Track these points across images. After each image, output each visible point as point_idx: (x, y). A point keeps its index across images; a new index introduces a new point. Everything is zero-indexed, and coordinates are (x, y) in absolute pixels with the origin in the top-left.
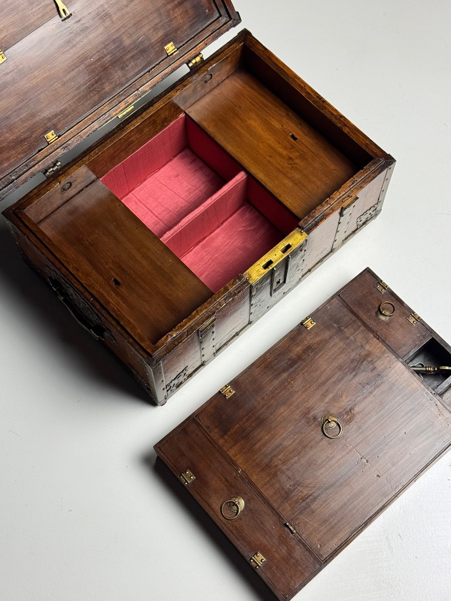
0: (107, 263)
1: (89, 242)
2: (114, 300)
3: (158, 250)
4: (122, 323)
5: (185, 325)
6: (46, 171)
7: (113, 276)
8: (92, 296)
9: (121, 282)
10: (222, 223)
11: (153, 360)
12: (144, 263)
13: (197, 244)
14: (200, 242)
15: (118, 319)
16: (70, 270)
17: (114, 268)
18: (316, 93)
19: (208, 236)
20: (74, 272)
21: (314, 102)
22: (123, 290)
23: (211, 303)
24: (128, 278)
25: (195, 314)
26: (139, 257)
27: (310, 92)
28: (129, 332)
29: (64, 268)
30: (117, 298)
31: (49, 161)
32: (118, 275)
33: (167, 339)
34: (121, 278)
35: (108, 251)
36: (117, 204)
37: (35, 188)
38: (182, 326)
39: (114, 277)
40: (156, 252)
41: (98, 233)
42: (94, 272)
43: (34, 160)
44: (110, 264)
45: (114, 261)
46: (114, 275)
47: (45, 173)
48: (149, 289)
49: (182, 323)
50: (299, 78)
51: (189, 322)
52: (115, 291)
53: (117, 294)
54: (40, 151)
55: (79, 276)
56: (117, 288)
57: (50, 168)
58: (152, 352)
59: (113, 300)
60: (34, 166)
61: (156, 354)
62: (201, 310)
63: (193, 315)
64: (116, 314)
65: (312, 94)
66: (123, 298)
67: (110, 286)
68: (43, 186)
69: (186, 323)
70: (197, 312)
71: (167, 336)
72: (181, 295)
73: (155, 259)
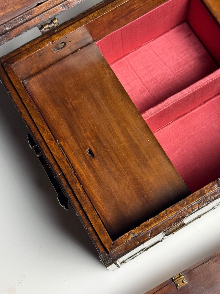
0: (85, 132)
1: (73, 106)
2: (85, 172)
3: (138, 127)
4: (85, 208)
5: (150, 225)
6: (42, 27)
7: (88, 146)
8: (61, 171)
9: (95, 155)
10: (205, 102)
11: (110, 257)
12: (122, 138)
13: (177, 119)
14: (180, 117)
15: (82, 203)
16: (45, 138)
17: (91, 138)
19: (189, 112)
22: (96, 163)
23: (182, 205)
24: (103, 151)
25: (164, 214)
26: (117, 131)
28: (90, 219)
29: (38, 135)
30: (88, 169)
31: (46, 17)
32: (94, 146)
33: (128, 237)
34: (96, 150)
35: (89, 119)
36: (107, 71)
37: (28, 43)
38: (147, 226)
39: (90, 147)
40: (136, 129)
41: (83, 99)
42: (71, 138)
43: (31, 14)
44: (88, 132)
45: (92, 131)
46: (90, 146)
47: (40, 29)
48: (122, 167)
49: (148, 222)
51: (155, 223)
52: (87, 162)
53: (90, 166)
54: (38, 4)
55: (51, 147)
56: (91, 159)
57: (46, 25)
58: (110, 249)
59: (83, 171)
60: (30, 20)
61: (113, 252)
62: (171, 212)
63: (161, 215)
64: (81, 197)
66: (94, 171)
67: (84, 155)
68: (36, 42)
69: (152, 223)
70: (166, 213)
71: (129, 234)
72: (152, 180)
73: (134, 136)
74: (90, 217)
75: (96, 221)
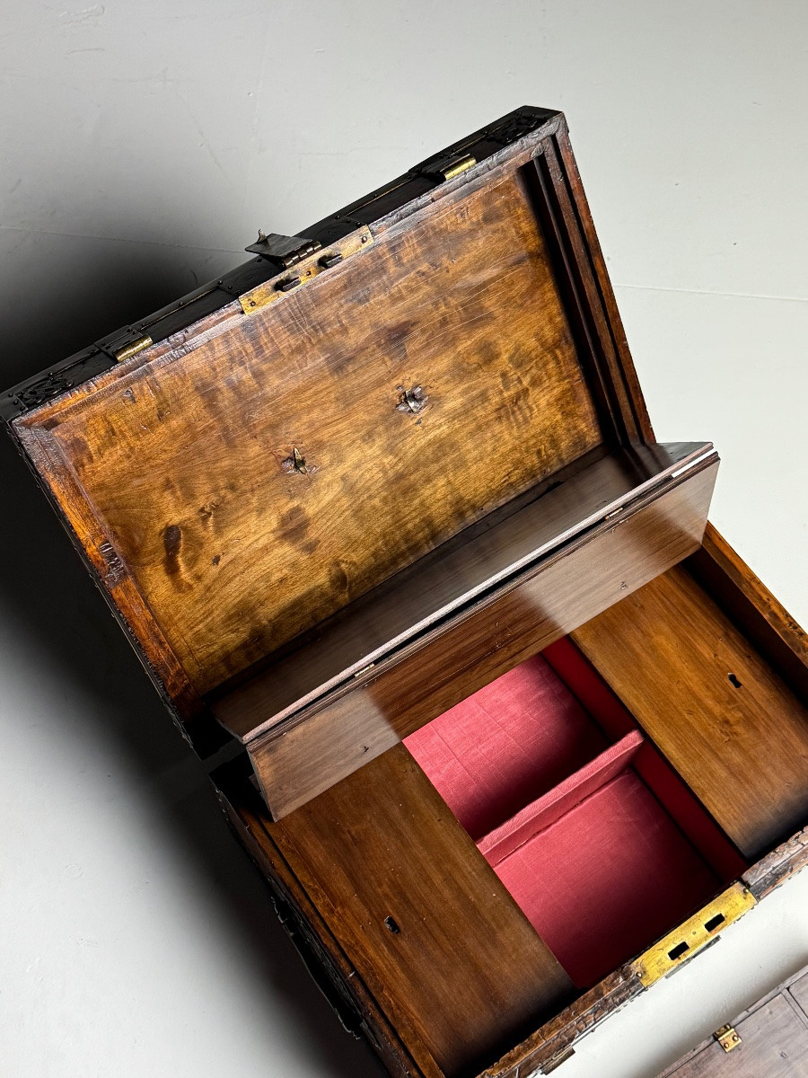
0: (380, 885)
1: (352, 837)
2: (387, 962)
3: (474, 870)
4: (402, 1035)
5: (517, 1058)
7: (388, 911)
8: (353, 968)
9: (402, 928)
10: (582, 802)
12: (447, 893)
13: (534, 836)
14: (538, 833)
15: (396, 1027)
16: (319, 908)
17: (392, 896)
18: (788, 616)
19: (555, 822)
20: (325, 915)
21: (786, 634)
22: (404, 944)
23: (568, 1018)
24: (415, 920)
25: (539, 1037)
26: (438, 879)
27: (777, 611)
28: (413, 1055)
29: (307, 903)
30: (391, 958)
32: (397, 912)
34: (402, 917)
35: (385, 859)
36: (409, 766)
38: (512, 1060)
39: (390, 914)
40: (470, 873)
41: (370, 822)
42: (355, 898)
44: (385, 886)
45: (392, 882)
46: (391, 911)
48: (451, 949)
49: (512, 1053)
50: (759, 583)
51: (525, 1053)
52: (388, 944)
53: (394, 951)
55: (332, 924)
56: (394, 938)
59: (383, 961)
62: (550, 1032)
63: (534, 1038)
64: (393, 1015)
65: (781, 616)
66: (402, 960)
67: (382, 930)
69: (519, 1054)
70: (542, 1033)
72: (507, 970)
73: (467, 888)
74: (412, 1051)
75: (423, 1058)
